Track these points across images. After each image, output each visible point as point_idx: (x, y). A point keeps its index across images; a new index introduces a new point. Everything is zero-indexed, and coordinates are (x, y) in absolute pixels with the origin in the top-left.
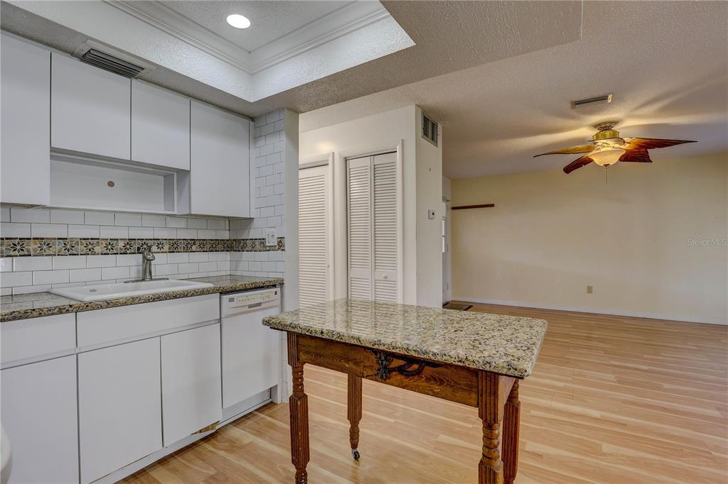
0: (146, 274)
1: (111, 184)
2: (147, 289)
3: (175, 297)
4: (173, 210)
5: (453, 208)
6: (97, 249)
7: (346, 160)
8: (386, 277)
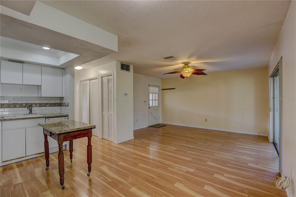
0: (31, 112)
1: (21, 89)
2: (31, 116)
3: (30, 119)
4: (38, 96)
5: (162, 90)
6: (17, 106)
7: (102, 77)
8: (110, 114)
